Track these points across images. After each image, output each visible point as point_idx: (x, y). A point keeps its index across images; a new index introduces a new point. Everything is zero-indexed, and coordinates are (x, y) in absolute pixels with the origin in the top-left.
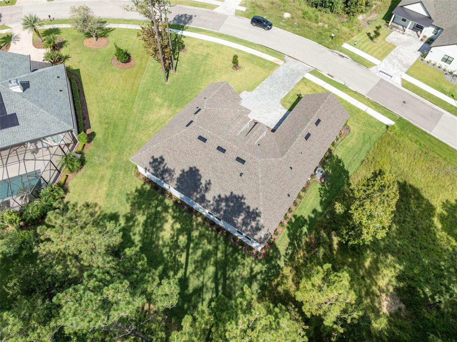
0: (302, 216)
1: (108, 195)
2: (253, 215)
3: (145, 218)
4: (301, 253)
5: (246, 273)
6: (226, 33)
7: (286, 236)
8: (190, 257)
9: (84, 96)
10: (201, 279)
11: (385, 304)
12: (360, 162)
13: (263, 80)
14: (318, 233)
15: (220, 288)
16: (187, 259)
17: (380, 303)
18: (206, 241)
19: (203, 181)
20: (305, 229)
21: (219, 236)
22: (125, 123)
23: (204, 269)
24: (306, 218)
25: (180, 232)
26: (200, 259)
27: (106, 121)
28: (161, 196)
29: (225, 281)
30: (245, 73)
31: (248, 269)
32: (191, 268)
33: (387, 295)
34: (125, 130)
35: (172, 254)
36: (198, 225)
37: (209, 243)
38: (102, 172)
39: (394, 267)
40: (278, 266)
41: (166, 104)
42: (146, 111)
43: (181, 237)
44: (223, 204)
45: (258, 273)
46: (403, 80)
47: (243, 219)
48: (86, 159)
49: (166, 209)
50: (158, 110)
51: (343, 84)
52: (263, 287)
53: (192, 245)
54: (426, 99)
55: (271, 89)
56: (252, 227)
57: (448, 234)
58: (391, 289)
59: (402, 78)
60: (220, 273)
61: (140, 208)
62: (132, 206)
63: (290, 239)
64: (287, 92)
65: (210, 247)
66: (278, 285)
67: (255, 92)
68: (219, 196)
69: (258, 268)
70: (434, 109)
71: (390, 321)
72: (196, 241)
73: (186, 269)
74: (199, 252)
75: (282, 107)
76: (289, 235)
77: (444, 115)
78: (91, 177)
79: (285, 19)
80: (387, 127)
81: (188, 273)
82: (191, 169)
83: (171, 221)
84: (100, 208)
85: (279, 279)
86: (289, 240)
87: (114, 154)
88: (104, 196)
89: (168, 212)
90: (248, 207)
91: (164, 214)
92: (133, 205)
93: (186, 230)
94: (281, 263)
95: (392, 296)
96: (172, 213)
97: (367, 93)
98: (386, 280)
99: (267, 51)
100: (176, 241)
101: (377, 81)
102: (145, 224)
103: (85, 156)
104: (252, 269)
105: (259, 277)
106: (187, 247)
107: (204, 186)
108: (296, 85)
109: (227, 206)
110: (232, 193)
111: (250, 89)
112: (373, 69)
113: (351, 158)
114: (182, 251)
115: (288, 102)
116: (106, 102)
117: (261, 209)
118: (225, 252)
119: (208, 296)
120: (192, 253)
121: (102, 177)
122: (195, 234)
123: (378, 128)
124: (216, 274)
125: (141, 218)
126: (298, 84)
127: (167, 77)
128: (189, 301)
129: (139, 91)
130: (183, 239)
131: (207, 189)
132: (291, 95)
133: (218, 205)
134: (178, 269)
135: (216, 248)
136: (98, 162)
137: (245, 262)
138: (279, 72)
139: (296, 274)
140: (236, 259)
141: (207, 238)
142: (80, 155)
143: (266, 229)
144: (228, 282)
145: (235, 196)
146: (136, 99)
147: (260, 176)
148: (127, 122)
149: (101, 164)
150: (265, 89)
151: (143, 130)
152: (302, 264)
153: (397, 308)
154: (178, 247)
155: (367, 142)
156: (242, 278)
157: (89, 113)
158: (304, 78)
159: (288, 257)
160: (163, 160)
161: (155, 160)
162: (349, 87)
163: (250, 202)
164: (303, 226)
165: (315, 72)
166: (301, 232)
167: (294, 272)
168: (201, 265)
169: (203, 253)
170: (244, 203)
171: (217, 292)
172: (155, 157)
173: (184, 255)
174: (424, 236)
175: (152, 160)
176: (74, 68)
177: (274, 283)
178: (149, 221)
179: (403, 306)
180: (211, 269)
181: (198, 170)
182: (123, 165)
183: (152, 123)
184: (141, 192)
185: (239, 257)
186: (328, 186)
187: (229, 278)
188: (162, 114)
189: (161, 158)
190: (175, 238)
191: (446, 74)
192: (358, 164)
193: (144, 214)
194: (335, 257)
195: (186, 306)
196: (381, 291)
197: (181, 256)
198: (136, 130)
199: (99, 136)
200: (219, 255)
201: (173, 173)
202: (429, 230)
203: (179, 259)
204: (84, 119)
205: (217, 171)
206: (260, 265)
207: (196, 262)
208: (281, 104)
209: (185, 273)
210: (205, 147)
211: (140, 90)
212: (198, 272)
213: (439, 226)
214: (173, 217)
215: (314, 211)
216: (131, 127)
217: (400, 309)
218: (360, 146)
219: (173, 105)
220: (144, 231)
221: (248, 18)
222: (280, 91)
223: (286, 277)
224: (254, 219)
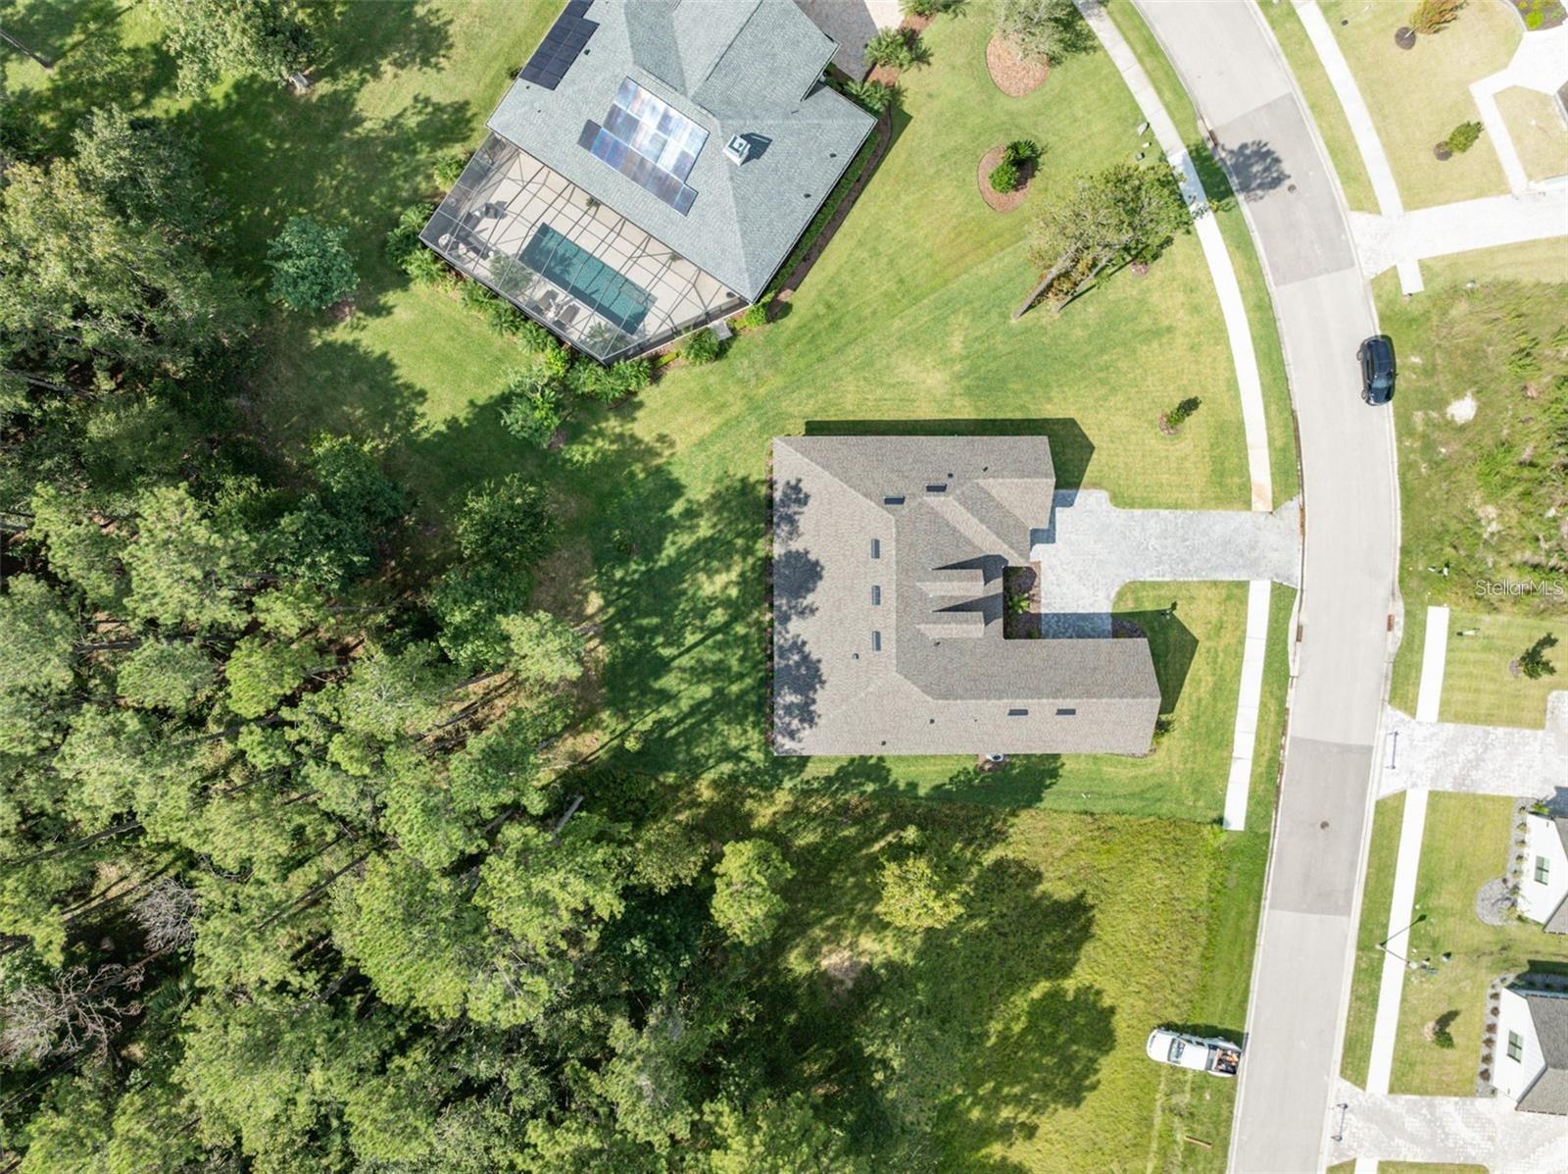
0: (889, 770)
1: (702, 444)
2: (808, 716)
3: (709, 533)
4: (826, 803)
5: (734, 743)
6: (1280, 310)
7: (837, 765)
8: (701, 648)
9: (854, 202)
10: (683, 687)
11: (835, 959)
12: (1082, 807)
13: (1168, 507)
14: (879, 811)
15: (689, 721)
16: (696, 645)
17: (830, 952)
18: (741, 652)
19: (810, 599)
20: (870, 788)
21: (761, 667)
22: (854, 335)
23: (699, 682)
24: (892, 779)
25: (727, 603)
26: (709, 665)
27: (834, 300)
28: (762, 525)
29: (704, 721)
30: (1163, 454)
31: (744, 743)
32: (686, 661)
33: (851, 958)
34: (838, 351)
35: (686, 617)
36: (758, 622)
37: (742, 660)
38: (730, 398)
39: (905, 952)
40: (781, 781)
41: (958, 367)
42: (913, 346)
43: (719, 611)
44: (796, 658)
45: (747, 760)
46: (1402, 796)
47: (792, 703)
48: (731, 352)
49: (748, 551)
50: (929, 366)
51: (1293, 672)
52: (733, 778)
53: (719, 637)
54: (1369, 867)
55: (1153, 541)
56: (789, 724)
57: (1029, 1013)
58: (865, 960)
59: (1404, 793)
60: (710, 706)
61: (718, 511)
62: (713, 496)
63: (837, 774)
64: (1167, 579)
65: (734, 664)
66: (752, 796)
67: (1120, 515)
68: (804, 643)
69: (755, 755)
70: (1349, 892)
71: (811, 975)
72: (731, 639)
73: (681, 655)
74: (716, 656)
75: (1113, 595)
76: (841, 769)
77: (1344, 918)
78: (706, 391)
79: (1443, 416)
80: (1220, 821)
81: (676, 663)
82: (817, 563)
83: (734, 575)
84: (673, 455)
85: (762, 794)
86: (832, 774)
87: (778, 381)
88: (695, 439)
89: (744, 559)
90: (814, 701)
91: (736, 557)
92: (716, 496)
93: (737, 610)
94: (787, 784)
95: (854, 965)
96: (747, 568)
97: (1299, 735)
98: (876, 947)
99: (1284, 450)
100: (711, 608)
101: (1356, 739)
102: (700, 544)
103: (735, 345)
104: (746, 748)
105: (743, 765)
106: (713, 632)
107: (805, 603)
108: (1205, 582)
109: (798, 665)
110: (819, 661)
111: (1119, 500)
112: (1394, 715)
113: (1077, 789)
114: (702, 629)
115: (1136, 600)
116: (875, 253)
117: (822, 722)
118: (743, 693)
119: (666, 712)
120: (707, 647)
121: (723, 406)
122: (740, 629)
123: (1201, 803)
124: (704, 702)
125: (704, 529)
126: (1215, 583)
127: (1031, 307)
128: (643, 693)
129: (950, 286)
130: (719, 616)
131: (802, 613)
132: (1162, 592)
133: (790, 650)
134: (671, 645)
135: (741, 676)
136: (740, 374)
137: (750, 732)
138: (1223, 522)
139: (786, 813)
140: (746, 716)
141: (746, 651)
142: (729, 334)
143: (801, 745)
144: (705, 726)
145: (818, 670)
146: (925, 301)
147: (870, 690)
148: (859, 336)
149: (741, 381)
150: (1143, 529)
151: (865, 379)
152: (808, 814)
153: (840, 977)
154: (703, 618)
155: (1142, 799)
156: (724, 743)
157: (824, 255)
158: (1243, 585)
159: (805, 787)
160: (805, 504)
161: (797, 489)
162: (1291, 692)
163: (822, 700)
164: (873, 781)
165: (1283, 597)
166: (862, 784)
167: (788, 808)
168: (699, 673)
169: (721, 661)
170: (816, 691)
171: (681, 720)
172: (801, 485)
173: (699, 636)
174: (998, 976)
175: (793, 482)
176: (906, 108)
177: (750, 790)
178: (710, 544)
179: (850, 984)
180: (705, 691)
181: (821, 578)
182: (771, 414)
183: (893, 381)
184: (745, 487)
185: (751, 719)
186: (982, 780)
187: (710, 724)
188: (929, 381)
189: (807, 497)
190: (713, 604)
191: (1505, 881)
192: (1073, 807)
193: (714, 526)
194: (857, 855)
195: (632, 694)
196: (852, 946)
197: (693, 633)
198: (854, 369)
199: (790, 322)
200: (735, 688)
201: (795, 536)
202: (1014, 981)
203: (687, 635)
204: (804, 260)
205: (839, 610)
206: (762, 756)
207: (699, 661)
208: (1122, 588)
209: (675, 658)
210: (866, 563)
211: (954, 286)
212: (686, 676)
213: (1036, 993)
214: (742, 574)
215: (913, 786)
216: (854, 352)
217: (842, 982)
218: (1121, 791)
219: (966, 382)
220: (688, 551)
221: (1383, 318)
222: (1160, 562)
223: (772, 803)
224: (802, 721)
